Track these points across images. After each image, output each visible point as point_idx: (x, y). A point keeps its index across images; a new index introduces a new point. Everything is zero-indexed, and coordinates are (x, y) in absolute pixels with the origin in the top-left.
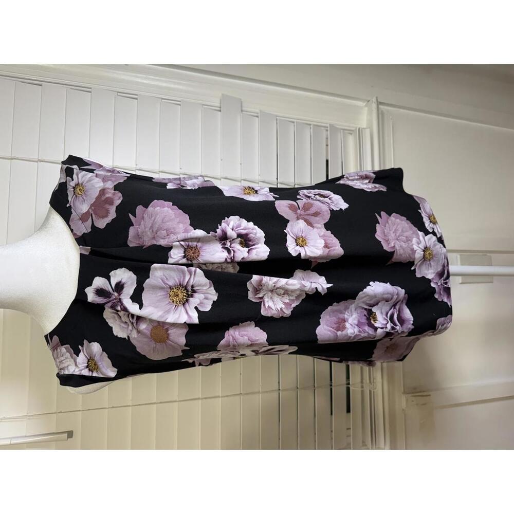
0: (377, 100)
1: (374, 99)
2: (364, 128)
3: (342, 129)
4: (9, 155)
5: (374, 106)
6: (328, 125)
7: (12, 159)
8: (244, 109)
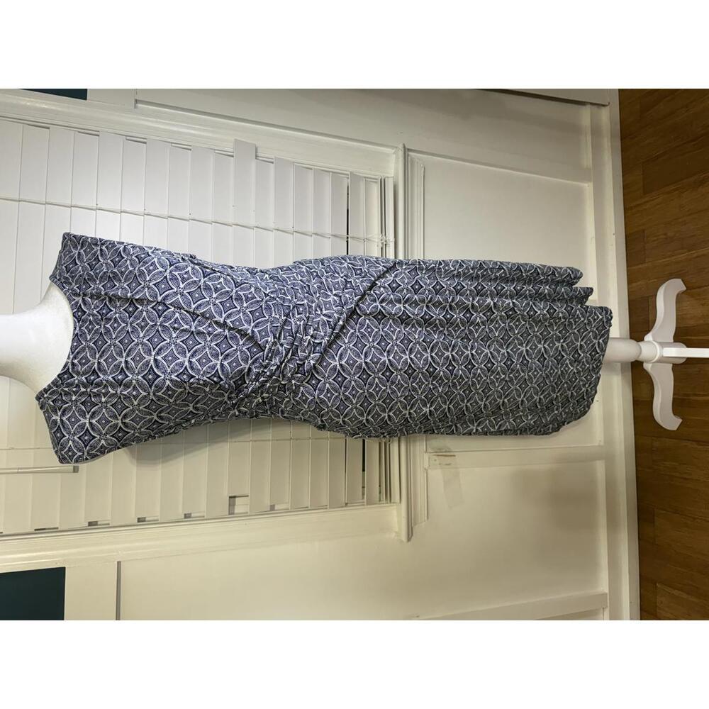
0: (404, 147)
1: (401, 146)
2: (388, 177)
3: (365, 177)
4: (17, 197)
5: (401, 153)
6: (349, 173)
7: (20, 201)
8: (259, 154)
